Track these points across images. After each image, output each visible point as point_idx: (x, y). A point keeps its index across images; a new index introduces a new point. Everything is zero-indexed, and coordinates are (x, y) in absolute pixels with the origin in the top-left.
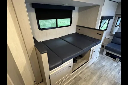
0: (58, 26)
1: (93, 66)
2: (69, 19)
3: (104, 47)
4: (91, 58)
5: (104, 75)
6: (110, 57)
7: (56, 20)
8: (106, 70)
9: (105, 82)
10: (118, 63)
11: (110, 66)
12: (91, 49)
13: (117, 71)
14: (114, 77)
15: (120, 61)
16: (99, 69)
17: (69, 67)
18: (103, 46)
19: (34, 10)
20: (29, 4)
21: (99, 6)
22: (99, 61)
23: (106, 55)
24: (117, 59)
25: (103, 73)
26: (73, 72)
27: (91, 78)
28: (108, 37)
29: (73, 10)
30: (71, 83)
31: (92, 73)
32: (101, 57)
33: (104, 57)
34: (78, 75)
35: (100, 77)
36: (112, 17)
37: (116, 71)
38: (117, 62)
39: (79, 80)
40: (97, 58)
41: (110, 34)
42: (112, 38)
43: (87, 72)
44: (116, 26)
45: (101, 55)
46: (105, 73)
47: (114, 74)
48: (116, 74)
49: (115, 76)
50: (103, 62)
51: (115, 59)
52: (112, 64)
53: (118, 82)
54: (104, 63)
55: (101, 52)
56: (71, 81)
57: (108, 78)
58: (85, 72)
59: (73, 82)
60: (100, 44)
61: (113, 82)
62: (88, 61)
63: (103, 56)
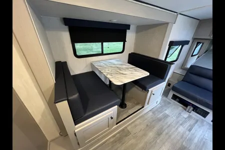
0: (104, 53)
1: (151, 114)
2: (122, 43)
3: (171, 86)
4: (148, 104)
5: (166, 131)
6: (178, 102)
7: (100, 43)
8: (169, 123)
9: (166, 143)
10: (190, 113)
11: (177, 117)
12: (148, 91)
13: (188, 128)
14: (182, 137)
15: (193, 110)
16: (159, 120)
17: (110, 119)
18: (169, 85)
19: (67, 28)
20: (59, 19)
21: (167, 23)
22: (161, 107)
23: (172, 98)
24: (189, 107)
25: (165, 127)
26: (117, 124)
27: (145, 135)
28: (179, 72)
29: (127, 30)
30: (114, 138)
31: (147, 125)
32: (165, 101)
33: (170, 101)
34: (126, 128)
35: (159, 134)
36: (187, 42)
37: (186, 127)
38: (188, 111)
39: (126, 136)
40: (158, 103)
41: (182, 67)
42: (184, 73)
43: (140, 123)
44: (192, 56)
45: (165, 98)
46: (168, 127)
47: (182, 132)
48: (185, 132)
49: (183, 135)
50: (166, 110)
51: (187, 107)
52: (180, 114)
53: (188, 147)
54: (167, 112)
55: (166, 94)
56: (114, 136)
57: (172, 137)
58: (137, 122)
59: (117, 138)
60: (164, 83)
61: (178, 146)
62: (143, 107)
63: (168, 100)
